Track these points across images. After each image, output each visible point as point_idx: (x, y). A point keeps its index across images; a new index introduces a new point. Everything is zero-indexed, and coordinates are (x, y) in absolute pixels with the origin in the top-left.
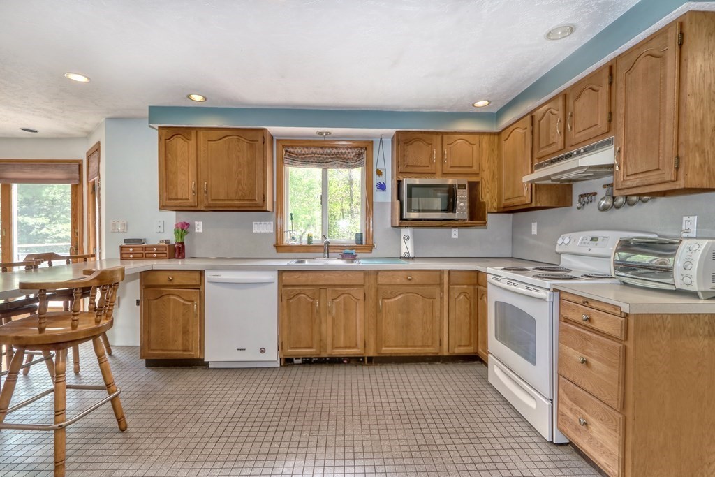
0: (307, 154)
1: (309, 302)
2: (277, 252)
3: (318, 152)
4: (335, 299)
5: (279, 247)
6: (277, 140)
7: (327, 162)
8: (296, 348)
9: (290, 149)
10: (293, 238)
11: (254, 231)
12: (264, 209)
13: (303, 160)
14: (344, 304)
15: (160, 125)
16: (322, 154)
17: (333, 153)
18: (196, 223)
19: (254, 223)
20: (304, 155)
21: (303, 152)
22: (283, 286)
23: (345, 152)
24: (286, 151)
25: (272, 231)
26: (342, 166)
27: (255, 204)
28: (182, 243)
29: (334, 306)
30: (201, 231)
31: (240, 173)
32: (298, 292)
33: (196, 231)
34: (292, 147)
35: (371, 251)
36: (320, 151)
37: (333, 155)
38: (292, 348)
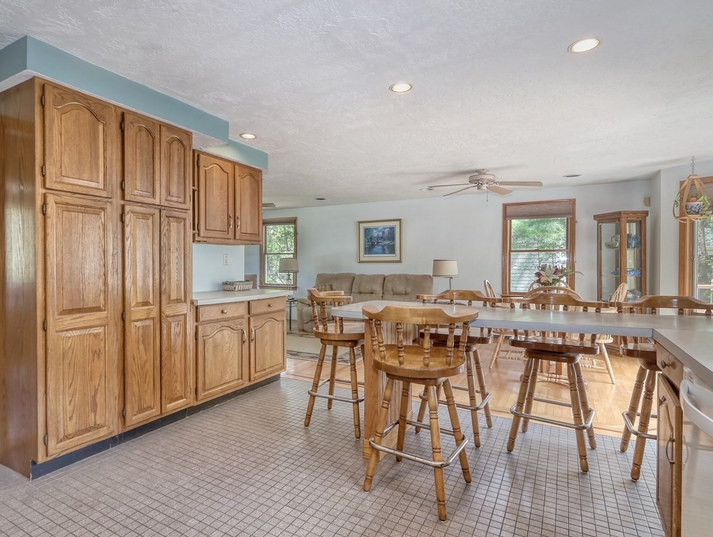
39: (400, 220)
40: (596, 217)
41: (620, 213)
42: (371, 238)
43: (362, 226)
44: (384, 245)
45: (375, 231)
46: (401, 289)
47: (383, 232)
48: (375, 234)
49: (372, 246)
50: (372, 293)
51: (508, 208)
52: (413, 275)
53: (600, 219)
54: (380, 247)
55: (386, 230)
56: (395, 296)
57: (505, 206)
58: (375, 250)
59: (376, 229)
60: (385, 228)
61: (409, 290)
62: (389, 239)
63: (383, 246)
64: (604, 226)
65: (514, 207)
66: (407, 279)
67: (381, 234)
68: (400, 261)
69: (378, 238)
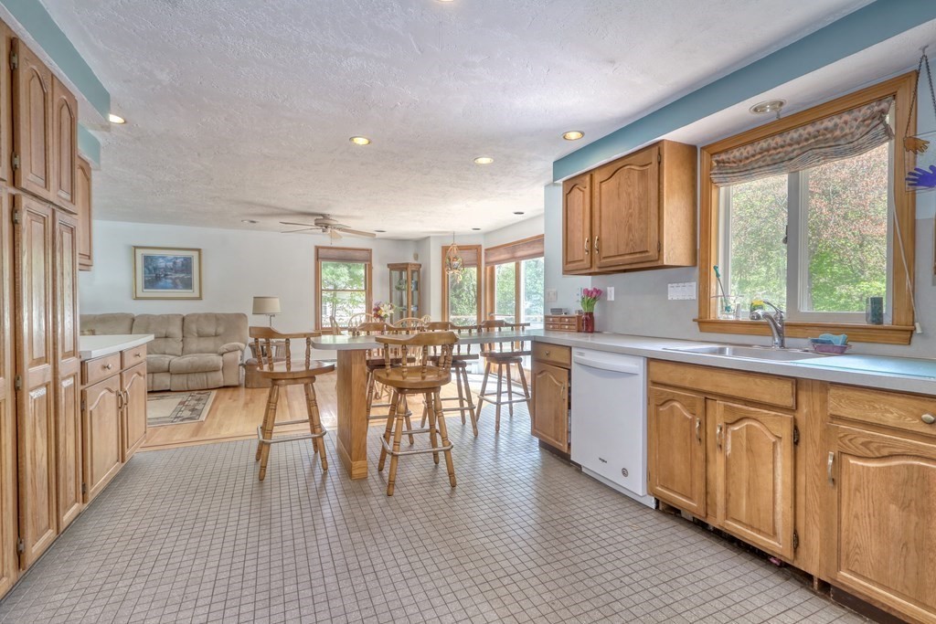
0: (753, 156)
1: (686, 418)
2: (701, 331)
3: (773, 145)
4: (733, 423)
5: (706, 324)
6: (702, 148)
7: (791, 159)
8: (667, 489)
9: (723, 157)
10: (728, 309)
11: (669, 298)
12: (659, 263)
13: (745, 169)
14: (749, 440)
15: (565, 179)
16: (782, 147)
17: (806, 136)
18: (608, 288)
19: (669, 285)
20: (747, 158)
21: (745, 154)
22: (653, 383)
23: (836, 125)
24: (718, 162)
25: (694, 297)
26: (827, 157)
27: (648, 256)
28: (591, 314)
29: (729, 437)
30: (613, 299)
31: (631, 215)
32: (670, 397)
33: (609, 299)
34: (726, 151)
35: (909, 342)
36: (778, 140)
37: (807, 140)
38: (663, 486)
39: (199, 250)
40: (389, 265)
41: (408, 264)
42: (155, 269)
43: (140, 253)
44: (176, 278)
45: (161, 260)
46: (211, 330)
47: (175, 263)
48: (162, 263)
49: (158, 278)
50: (166, 337)
51: (320, 251)
52: (224, 314)
53: (392, 267)
54: (169, 281)
55: (178, 261)
56: (202, 339)
57: (317, 249)
58: (161, 283)
59: (163, 257)
60: (177, 258)
61: (221, 330)
62: (182, 271)
63: (174, 281)
64: (394, 272)
65: (325, 250)
66: (218, 318)
67: (170, 264)
68: (200, 298)
69: (166, 269)
